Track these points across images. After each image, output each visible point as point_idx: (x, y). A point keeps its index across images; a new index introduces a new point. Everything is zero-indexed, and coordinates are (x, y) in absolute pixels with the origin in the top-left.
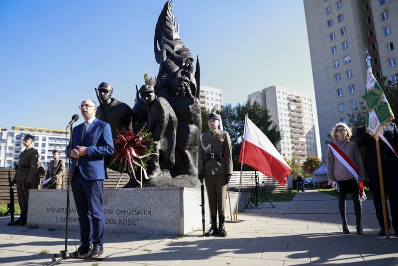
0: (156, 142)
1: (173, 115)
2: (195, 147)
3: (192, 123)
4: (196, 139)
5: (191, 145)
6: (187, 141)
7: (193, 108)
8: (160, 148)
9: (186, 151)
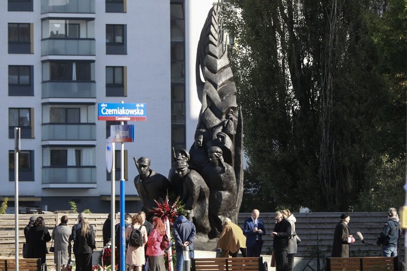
0: (189, 211)
1: (205, 186)
2: (230, 212)
3: (224, 190)
4: (230, 204)
5: (225, 210)
6: (219, 207)
7: (225, 176)
8: (193, 216)
9: (219, 217)
